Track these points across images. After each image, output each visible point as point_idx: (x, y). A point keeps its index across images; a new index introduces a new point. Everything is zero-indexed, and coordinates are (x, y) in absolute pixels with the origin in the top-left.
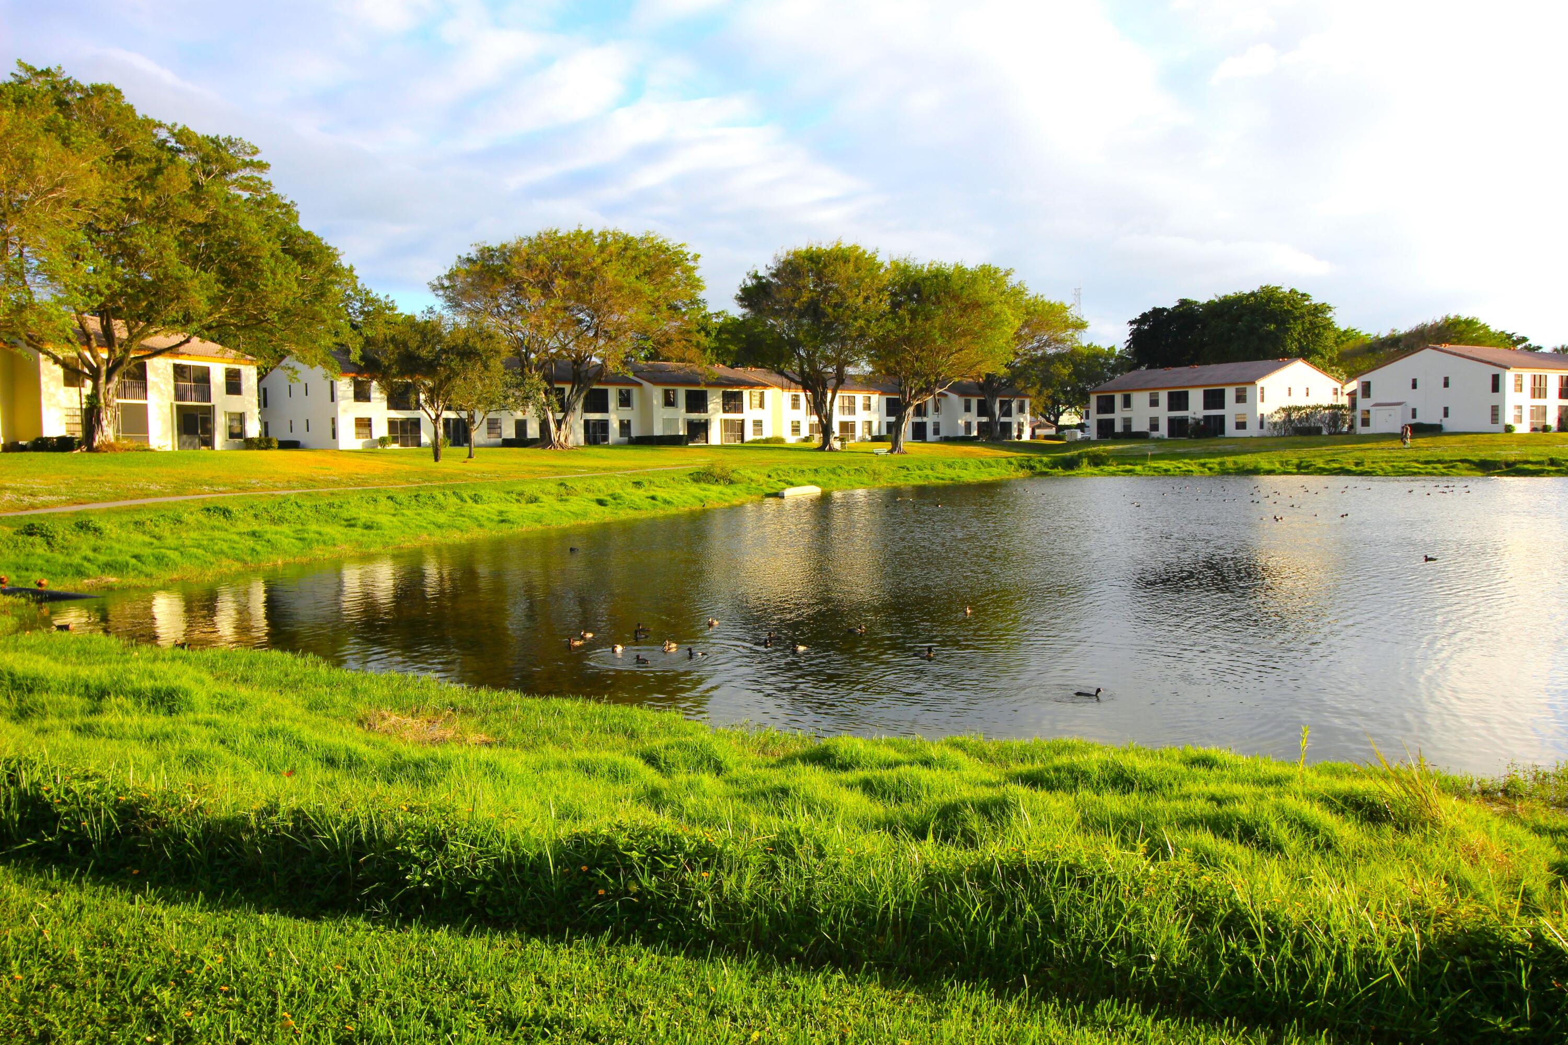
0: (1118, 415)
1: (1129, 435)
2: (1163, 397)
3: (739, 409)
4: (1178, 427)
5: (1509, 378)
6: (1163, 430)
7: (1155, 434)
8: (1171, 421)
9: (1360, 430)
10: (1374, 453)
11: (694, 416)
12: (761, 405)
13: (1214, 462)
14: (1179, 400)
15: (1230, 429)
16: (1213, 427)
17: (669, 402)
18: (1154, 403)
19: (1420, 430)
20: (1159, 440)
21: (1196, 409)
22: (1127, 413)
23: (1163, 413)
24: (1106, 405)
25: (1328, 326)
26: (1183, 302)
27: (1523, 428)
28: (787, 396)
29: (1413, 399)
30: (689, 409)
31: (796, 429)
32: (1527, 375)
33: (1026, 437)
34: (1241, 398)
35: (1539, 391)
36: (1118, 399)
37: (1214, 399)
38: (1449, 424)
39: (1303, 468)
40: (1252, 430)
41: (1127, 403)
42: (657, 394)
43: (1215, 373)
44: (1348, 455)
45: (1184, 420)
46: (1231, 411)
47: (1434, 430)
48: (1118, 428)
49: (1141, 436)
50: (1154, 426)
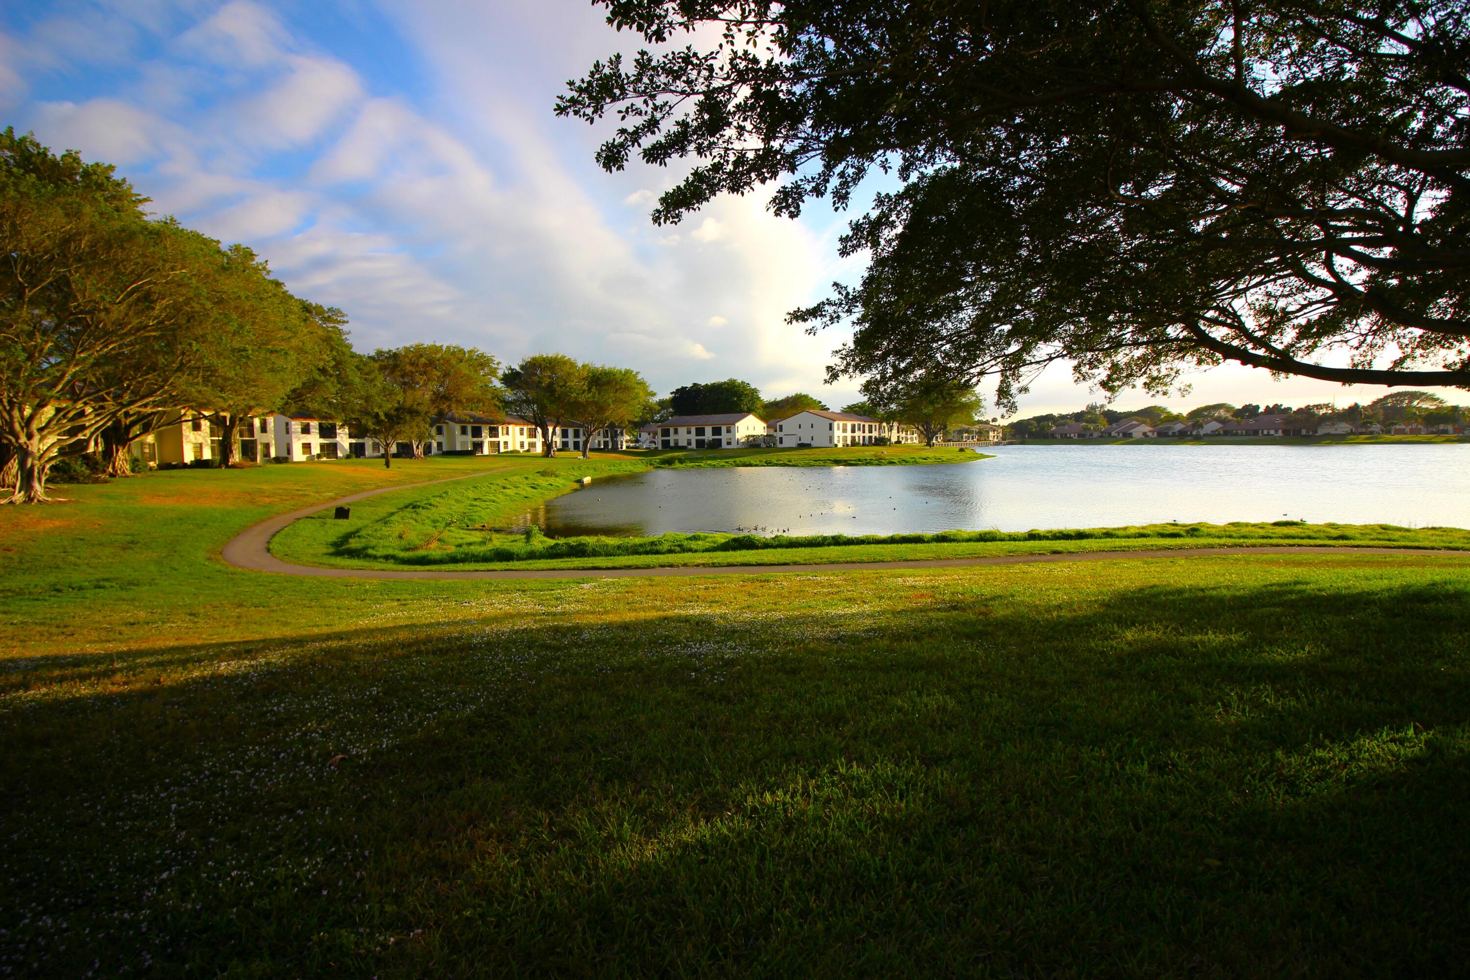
0: (672, 438)
1: (677, 448)
2: (693, 430)
3: (497, 436)
4: (700, 444)
5: (835, 424)
6: (694, 445)
7: (690, 447)
8: (697, 441)
9: (779, 446)
10: (784, 457)
11: (476, 439)
12: (507, 433)
13: (731, 460)
14: (700, 432)
15: (724, 445)
16: (716, 444)
17: (464, 431)
18: (689, 432)
19: (802, 446)
20: (692, 450)
21: (708, 436)
22: (676, 437)
23: (693, 437)
24: (666, 433)
25: (758, 398)
26: (695, 384)
27: (840, 445)
28: (518, 428)
29: (800, 433)
30: (474, 436)
31: (522, 445)
32: (841, 423)
33: (624, 448)
34: (729, 431)
35: (845, 431)
36: (672, 430)
37: (717, 431)
38: (814, 444)
39: (769, 464)
40: (734, 446)
41: (676, 432)
42: (457, 428)
43: (717, 418)
44: (773, 457)
45: (703, 441)
46: (724, 436)
47: (807, 446)
48: (672, 444)
49: (683, 448)
50: (689, 443)
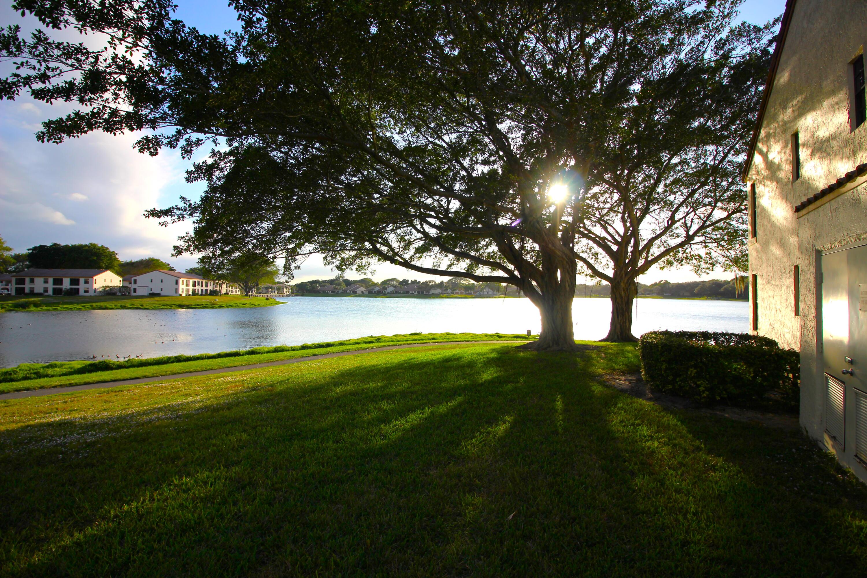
0: (27, 287)
1: (32, 293)
2: (51, 280)
4: (57, 292)
5: (181, 281)
6: (50, 292)
7: (46, 294)
8: (54, 289)
9: (133, 294)
10: (137, 302)
14: (58, 281)
15: (82, 293)
16: (74, 293)
18: (46, 282)
19: (153, 295)
20: (49, 296)
21: (66, 284)
22: (32, 285)
23: (50, 286)
24: (21, 281)
25: (116, 259)
26: (55, 244)
27: (184, 295)
29: (151, 285)
32: (185, 280)
34: (86, 282)
35: (188, 285)
36: (27, 280)
37: (75, 282)
38: (162, 293)
40: (91, 293)
41: (32, 281)
43: (76, 272)
44: (128, 303)
45: (61, 289)
46: (82, 286)
47: (158, 295)
48: (27, 291)
49: (39, 295)
50: (46, 291)
